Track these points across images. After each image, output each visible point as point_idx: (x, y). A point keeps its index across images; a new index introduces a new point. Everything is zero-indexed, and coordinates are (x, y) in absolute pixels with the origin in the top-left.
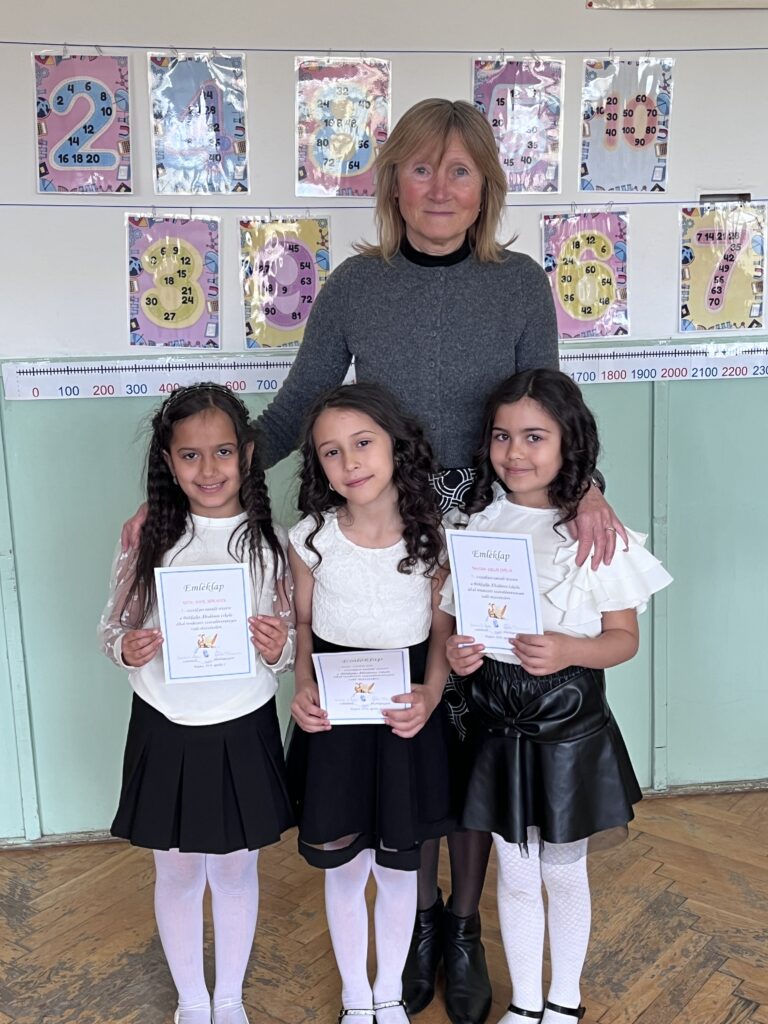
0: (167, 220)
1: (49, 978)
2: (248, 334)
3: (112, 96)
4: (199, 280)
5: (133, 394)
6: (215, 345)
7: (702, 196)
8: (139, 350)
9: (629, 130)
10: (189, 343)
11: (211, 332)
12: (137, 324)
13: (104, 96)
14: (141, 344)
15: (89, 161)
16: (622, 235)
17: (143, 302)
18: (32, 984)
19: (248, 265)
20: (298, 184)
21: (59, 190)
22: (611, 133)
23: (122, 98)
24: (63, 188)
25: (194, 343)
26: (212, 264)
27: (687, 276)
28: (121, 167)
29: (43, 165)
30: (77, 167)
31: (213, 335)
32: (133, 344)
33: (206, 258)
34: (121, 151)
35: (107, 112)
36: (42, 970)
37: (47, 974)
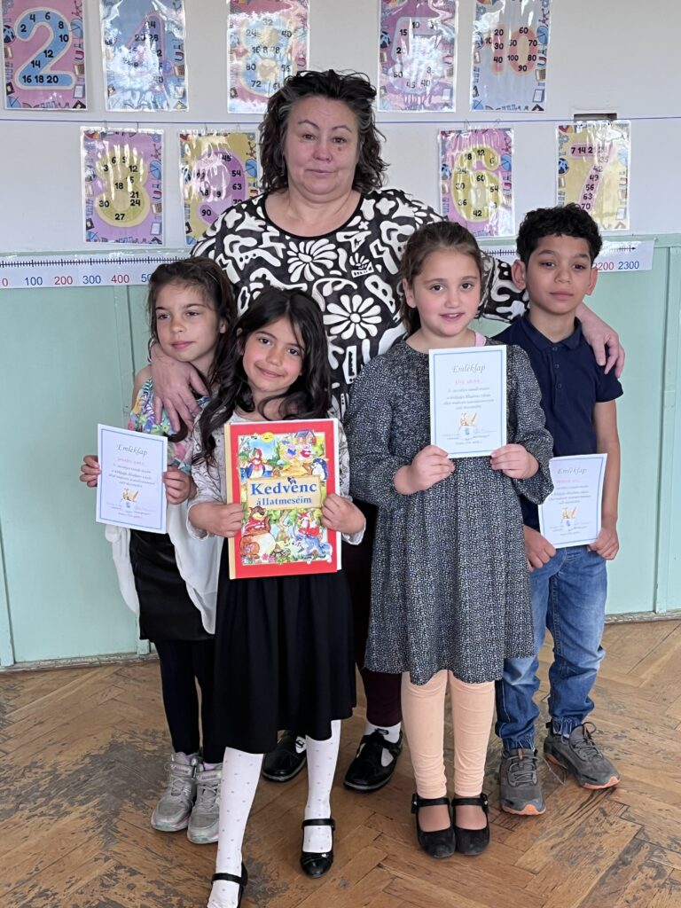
0: (117, 133)
1: (23, 774)
2: (187, 232)
3: (69, 25)
4: (145, 186)
5: (89, 284)
6: (159, 242)
7: (575, 116)
8: (93, 246)
9: (513, 58)
10: (137, 240)
11: (155, 231)
12: (92, 224)
13: (61, 25)
14: (95, 241)
15: (49, 82)
16: (508, 149)
17: (97, 204)
18: (9, 779)
19: (187, 173)
20: (230, 101)
21: (24, 107)
22: (498, 60)
23: (77, 27)
24: (26, 105)
25: (140, 240)
26: (156, 172)
27: (563, 184)
28: (77, 87)
29: (9, 84)
30: (40, 87)
32: (88, 240)
33: (151, 166)
34: (77, 73)
35: (64, 38)
36: (16, 769)
37: (21, 772)
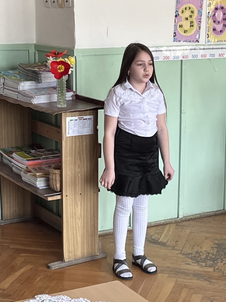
2: (208, 38)
4: (195, 19)
5: (175, 59)
6: (198, 42)
8: (175, 43)
12: (176, 34)
17: (178, 26)
25: (192, 41)
26: (200, 13)
31: (198, 38)
33: (199, 11)
